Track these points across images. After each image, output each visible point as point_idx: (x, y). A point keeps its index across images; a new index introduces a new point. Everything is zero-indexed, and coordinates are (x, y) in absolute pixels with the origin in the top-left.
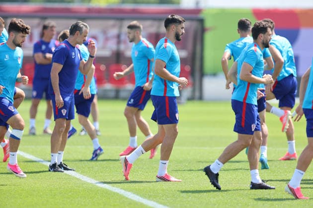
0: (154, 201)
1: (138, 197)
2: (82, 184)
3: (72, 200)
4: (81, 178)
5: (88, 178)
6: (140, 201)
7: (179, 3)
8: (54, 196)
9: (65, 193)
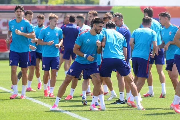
0: (88, 118)
1: (78, 116)
2: (45, 108)
3: (39, 118)
4: (44, 105)
5: (49, 105)
6: (79, 118)
7: (98, 4)
8: (29, 115)
9: (35, 114)
